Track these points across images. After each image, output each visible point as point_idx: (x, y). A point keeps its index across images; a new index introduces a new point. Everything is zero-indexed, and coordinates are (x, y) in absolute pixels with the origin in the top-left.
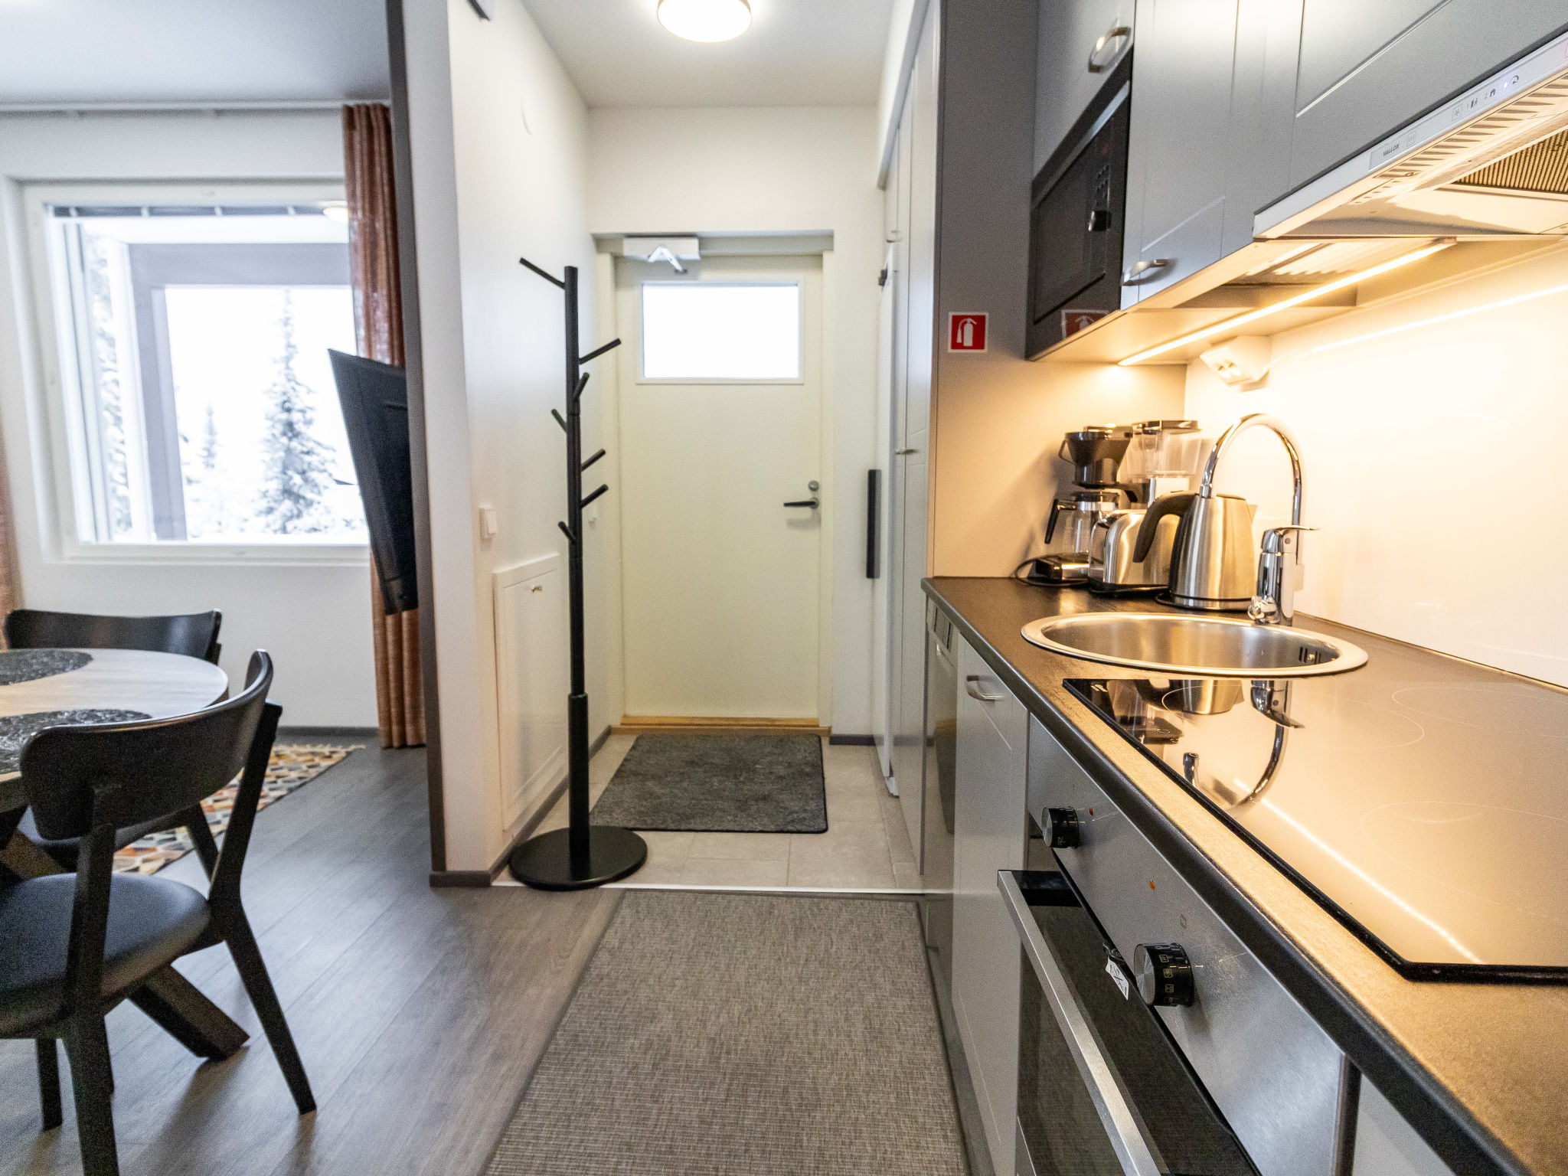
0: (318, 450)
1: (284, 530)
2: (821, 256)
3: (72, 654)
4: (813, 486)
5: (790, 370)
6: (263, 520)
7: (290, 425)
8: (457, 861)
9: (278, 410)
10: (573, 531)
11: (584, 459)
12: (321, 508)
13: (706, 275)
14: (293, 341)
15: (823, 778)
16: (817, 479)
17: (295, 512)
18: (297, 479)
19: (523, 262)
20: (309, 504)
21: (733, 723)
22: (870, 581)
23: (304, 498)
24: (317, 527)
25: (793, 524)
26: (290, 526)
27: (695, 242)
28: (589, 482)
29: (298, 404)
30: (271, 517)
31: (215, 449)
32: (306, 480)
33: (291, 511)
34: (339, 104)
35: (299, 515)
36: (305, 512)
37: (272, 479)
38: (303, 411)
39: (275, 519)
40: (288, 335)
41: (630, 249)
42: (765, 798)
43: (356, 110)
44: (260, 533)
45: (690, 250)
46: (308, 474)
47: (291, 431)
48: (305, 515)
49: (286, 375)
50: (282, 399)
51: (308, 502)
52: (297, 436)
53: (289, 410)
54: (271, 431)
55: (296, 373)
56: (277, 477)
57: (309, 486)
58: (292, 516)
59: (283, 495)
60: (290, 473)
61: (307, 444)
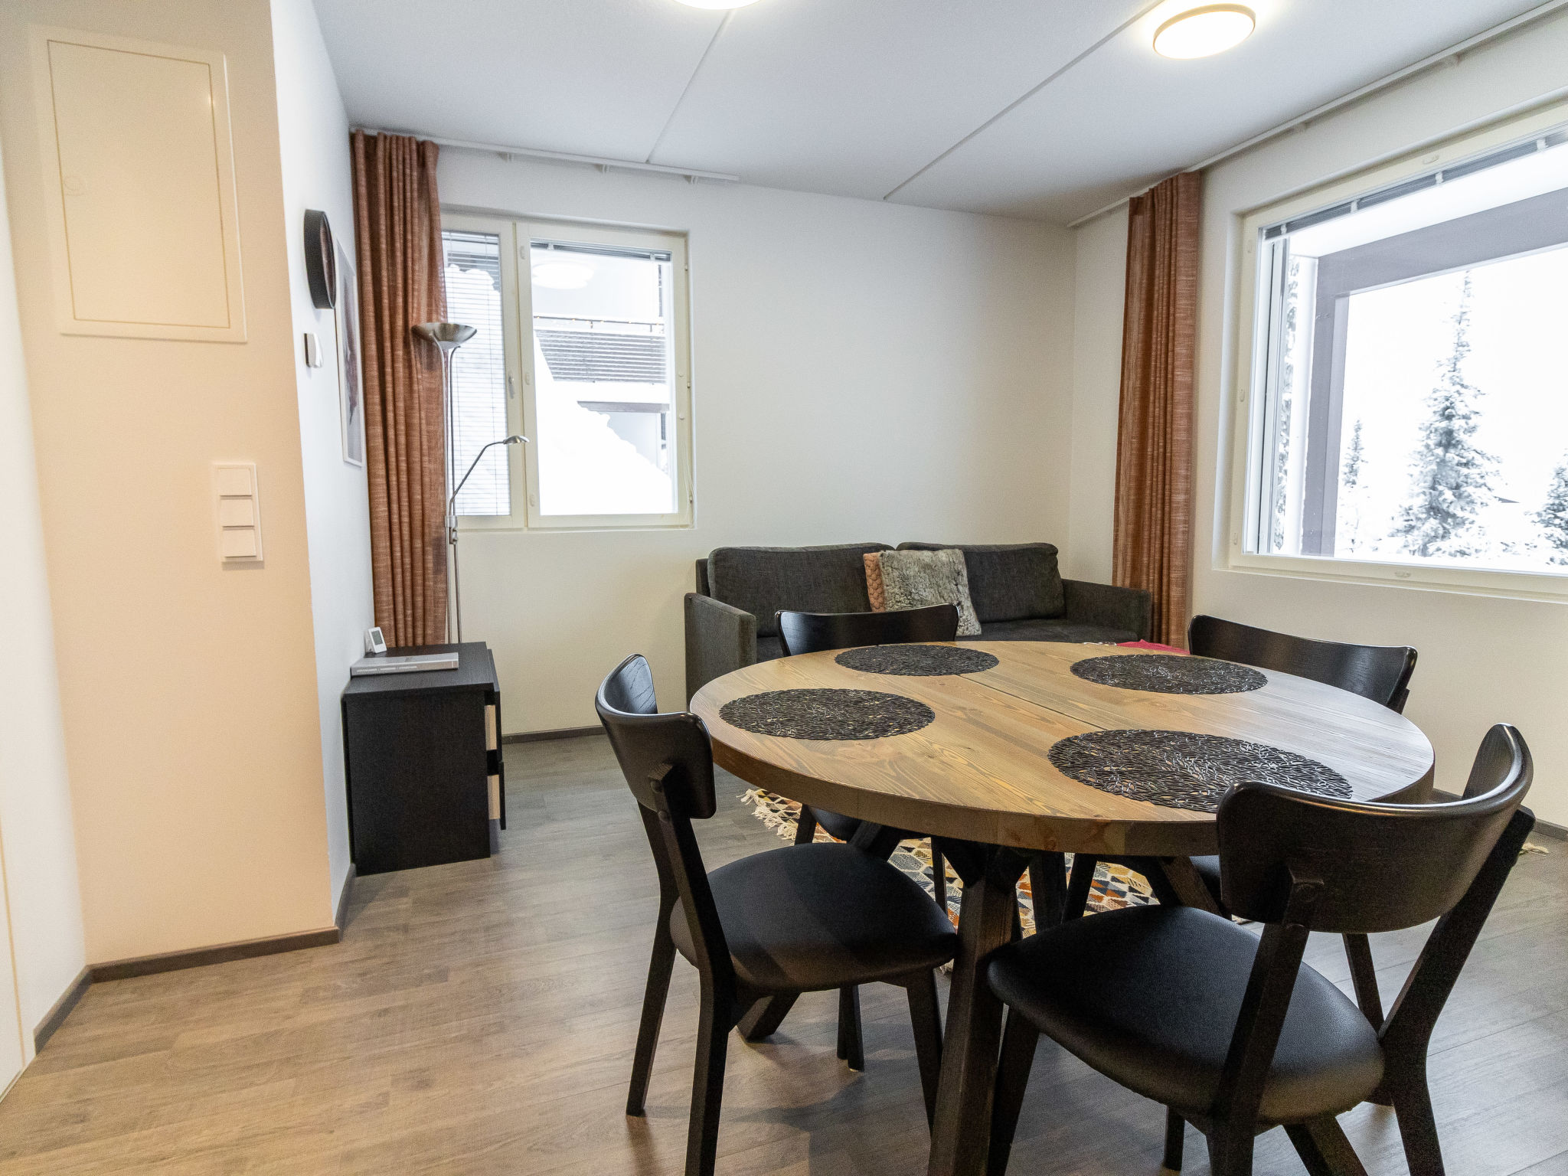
0: (1478, 460)
1: (1424, 551)
3: (1246, 672)
6: (1400, 540)
7: (1449, 433)
9: (1437, 418)
12: (1475, 527)
17: (1441, 531)
18: (1448, 495)
20: (1460, 523)
23: (1454, 516)
24: (1467, 551)
26: (1432, 548)
29: (1460, 409)
30: (1410, 537)
31: (1358, 465)
32: (1459, 497)
33: (1436, 530)
35: (1445, 535)
37: (1418, 495)
38: (1466, 417)
39: (1416, 538)
40: (1461, 333)
44: (1396, 552)
46: (1462, 489)
47: (1448, 440)
48: (1452, 536)
49: (1451, 378)
50: (1443, 406)
51: (1458, 520)
52: (1455, 446)
53: (1450, 418)
54: (1424, 443)
55: (1463, 374)
56: (1424, 493)
57: (1462, 503)
58: (1436, 537)
59: (1428, 512)
60: (1440, 488)
61: (1465, 454)
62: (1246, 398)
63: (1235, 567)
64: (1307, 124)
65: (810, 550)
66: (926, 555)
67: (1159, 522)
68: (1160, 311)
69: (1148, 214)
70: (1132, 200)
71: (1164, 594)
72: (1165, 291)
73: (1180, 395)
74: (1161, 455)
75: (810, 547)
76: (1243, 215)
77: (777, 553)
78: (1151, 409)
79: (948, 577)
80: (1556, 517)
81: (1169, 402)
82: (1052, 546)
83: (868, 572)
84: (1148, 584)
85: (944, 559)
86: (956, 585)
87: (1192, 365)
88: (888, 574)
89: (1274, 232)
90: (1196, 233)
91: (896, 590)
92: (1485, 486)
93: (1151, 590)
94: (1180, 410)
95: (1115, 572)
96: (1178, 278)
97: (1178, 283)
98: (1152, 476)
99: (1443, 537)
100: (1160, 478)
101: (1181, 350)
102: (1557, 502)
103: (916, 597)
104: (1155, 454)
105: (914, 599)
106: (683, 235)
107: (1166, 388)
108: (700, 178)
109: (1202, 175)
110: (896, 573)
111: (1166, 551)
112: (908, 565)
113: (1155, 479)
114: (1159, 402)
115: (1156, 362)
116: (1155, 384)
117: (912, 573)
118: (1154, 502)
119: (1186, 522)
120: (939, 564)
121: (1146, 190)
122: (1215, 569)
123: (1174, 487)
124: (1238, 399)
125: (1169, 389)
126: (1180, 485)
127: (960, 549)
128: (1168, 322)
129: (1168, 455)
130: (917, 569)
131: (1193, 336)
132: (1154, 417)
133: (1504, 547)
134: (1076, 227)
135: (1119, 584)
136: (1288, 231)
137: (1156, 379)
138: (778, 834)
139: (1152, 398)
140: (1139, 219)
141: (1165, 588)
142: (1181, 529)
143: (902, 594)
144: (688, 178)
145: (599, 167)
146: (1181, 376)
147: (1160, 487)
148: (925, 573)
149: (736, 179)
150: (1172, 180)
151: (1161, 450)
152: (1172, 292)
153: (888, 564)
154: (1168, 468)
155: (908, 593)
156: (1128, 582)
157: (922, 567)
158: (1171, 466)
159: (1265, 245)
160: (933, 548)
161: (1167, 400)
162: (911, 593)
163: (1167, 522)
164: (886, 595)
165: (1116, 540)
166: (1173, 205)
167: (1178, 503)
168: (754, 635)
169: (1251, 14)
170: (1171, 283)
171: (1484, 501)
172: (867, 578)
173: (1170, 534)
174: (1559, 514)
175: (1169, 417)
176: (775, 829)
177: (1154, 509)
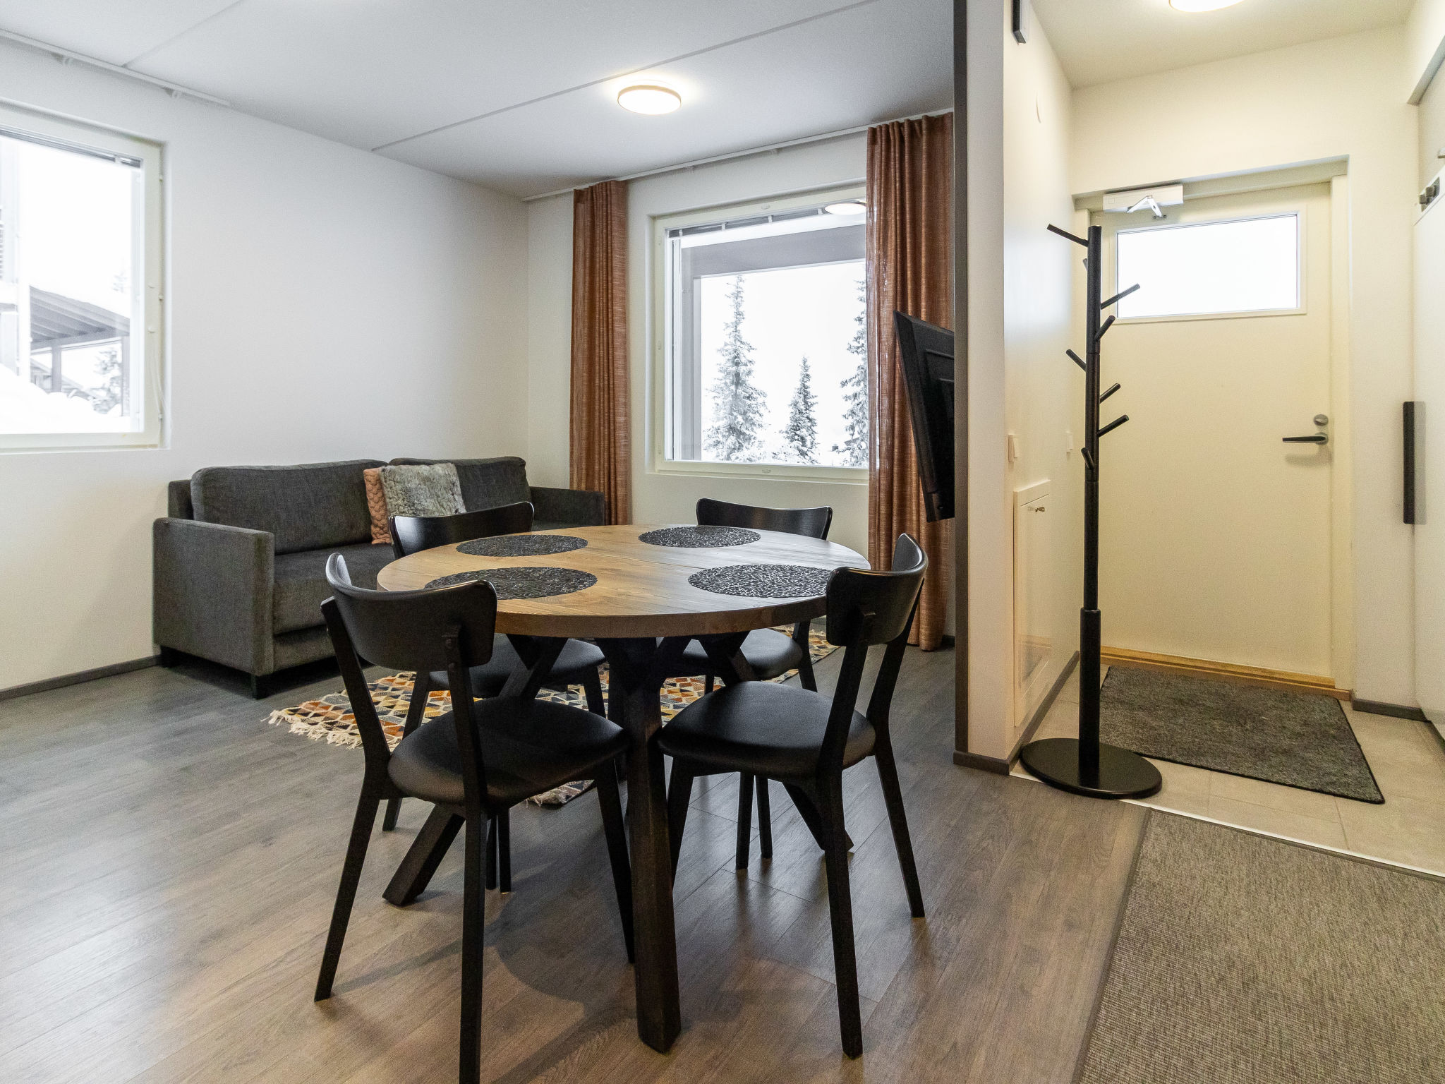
0: (754, 394)
2: (1329, 183)
4: (1319, 420)
5: (1286, 299)
6: (714, 451)
7: (737, 375)
8: (978, 745)
9: (730, 364)
10: (1091, 453)
11: (1102, 392)
12: (756, 442)
13: (1187, 218)
14: (741, 309)
15: (1359, 745)
16: (1326, 414)
17: (737, 445)
18: (740, 419)
19: (1051, 228)
20: (748, 439)
21: (1220, 668)
22: (1409, 526)
23: (744, 434)
24: (753, 459)
25: (1293, 460)
27: (1180, 188)
28: (1107, 413)
29: (743, 358)
32: (746, 420)
33: (734, 444)
34: (866, 128)
35: (740, 448)
36: (745, 445)
37: (722, 418)
38: (746, 365)
39: (725, 447)
40: (738, 305)
41: (1109, 203)
42: (1285, 752)
43: (878, 129)
45: (1174, 196)
46: (748, 415)
47: (738, 381)
48: (744, 448)
49: (735, 337)
50: (733, 355)
51: (747, 437)
52: (741, 385)
53: (737, 364)
54: (723, 381)
55: (742, 334)
56: (726, 417)
57: (748, 425)
58: (735, 449)
59: (729, 431)
60: (735, 414)
61: (748, 390)
62: (662, 347)
63: (660, 471)
64: (695, 167)
65: (306, 467)
66: (424, 469)
67: (606, 438)
68: (601, 278)
69: (588, 204)
70: (576, 191)
71: (612, 494)
72: (605, 263)
73: (618, 342)
74: (606, 386)
75: (306, 465)
76: (654, 218)
77: (272, 471)
78: (597, 351)
79: (445, 488)
80: (796, 434)
81: (610, 346)
82: (521, 459)
83: (369, 486)
84: (600, 486)
85: (440, 472)
86: (453, 495)
87: (625, 320)
88: (391, 488)
89: (674, 233)
90: (624, 225)
91: (400, 502)
92: (758, 412)
93: (602, 491)
94: (619, 353)
95: (572, 478)
96: (614, 255)
97: (614, 259)
98: (600, 403)
99: (739, 449)
100: (606, 404)
101: (617, 308)
102: (795, 424)
103: (419, 507)
104: (602, 386)
105: (417, 509)
106: (160, 145)
107: (608, 335)
108: (184, 94)
109: (626, 183)
110: (399, 487)
111: (612, 460)
112: (409, 479)
113: (602, 405)
114: (603, 346)
115: (599, 315)
116: (600, 332)
117: (413, 486)
118: (602, 423)
119: (626, 438)
120: (437, 477)
121: (587, 186)
122: (647, 473)
123: (616, 411)
124: (657, 348)
125: (610, 337)
126: (620, 410)
127: (452, 463)
128: (607, 287)
129: (611, 386)
130: (418, 482)
131: (625, 300)
132: (600, 357)
133: (773, 455)
134: (528, 202)
135: (575, 487)
136: (683, 235)
137: (600, 327)
138: (329, 743)
139: (597, 342)
140: (581, 206)
141: (612, 489)
142: (623, 443)
143: (405, 505)
144: (169, 91)
145: (58, 57)
146: (618, 328)
147: (606, 410)
148: (425, 485)
149: (227, 104)
150: (606, 183)
151: (606, 382)
152: (610, 265)
153: (390, 478)
154: (611, 397)
155: (411, 504)
156: (583, 486)
157: (422, 480)
158: (614, 395)
159: (669, 241)
160: (429, 463)
161: (609, 345)
162: (414, 504)
163: (612, 437)
164: (389, 507)
165: (572, 453)
166: (608, 203)
167: (620, 423)
168: (272, 553)
169: (679, 97)
170: (609, 259)
171: (760, 423)
172: (368, 492)
173: (615, 447)
174: (798, 432)
175: (611, 358)
176: (323, 739)
177: (602, 428)
